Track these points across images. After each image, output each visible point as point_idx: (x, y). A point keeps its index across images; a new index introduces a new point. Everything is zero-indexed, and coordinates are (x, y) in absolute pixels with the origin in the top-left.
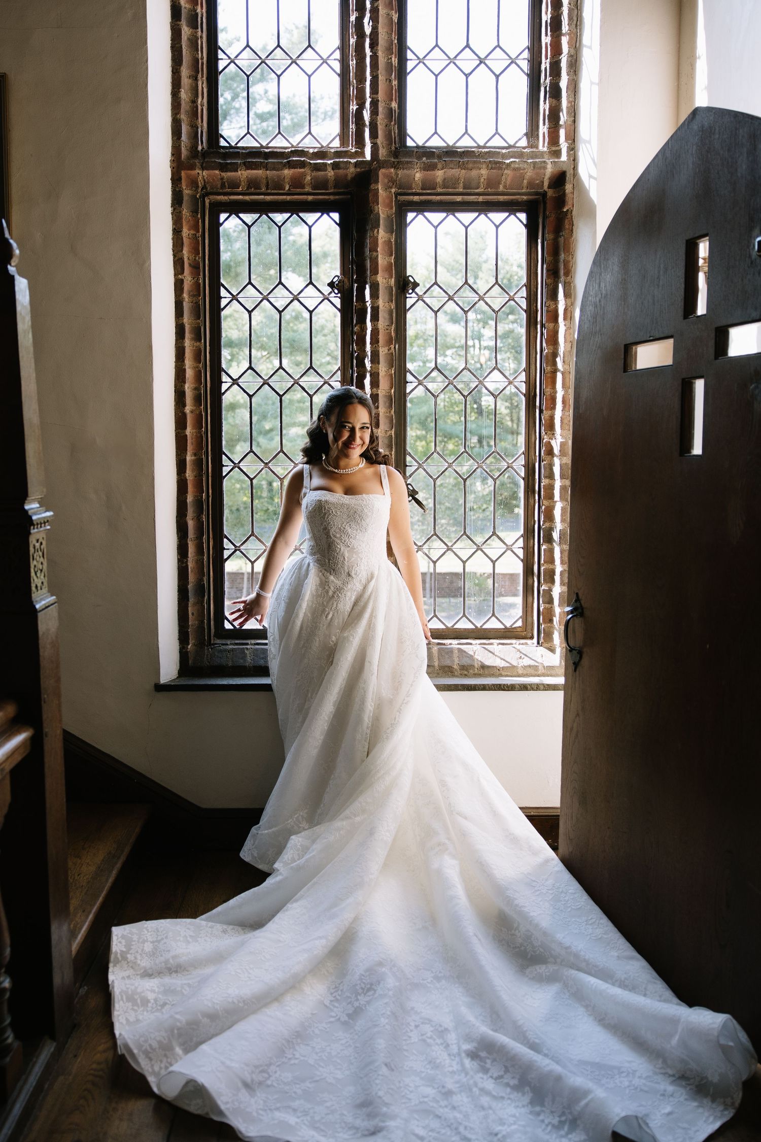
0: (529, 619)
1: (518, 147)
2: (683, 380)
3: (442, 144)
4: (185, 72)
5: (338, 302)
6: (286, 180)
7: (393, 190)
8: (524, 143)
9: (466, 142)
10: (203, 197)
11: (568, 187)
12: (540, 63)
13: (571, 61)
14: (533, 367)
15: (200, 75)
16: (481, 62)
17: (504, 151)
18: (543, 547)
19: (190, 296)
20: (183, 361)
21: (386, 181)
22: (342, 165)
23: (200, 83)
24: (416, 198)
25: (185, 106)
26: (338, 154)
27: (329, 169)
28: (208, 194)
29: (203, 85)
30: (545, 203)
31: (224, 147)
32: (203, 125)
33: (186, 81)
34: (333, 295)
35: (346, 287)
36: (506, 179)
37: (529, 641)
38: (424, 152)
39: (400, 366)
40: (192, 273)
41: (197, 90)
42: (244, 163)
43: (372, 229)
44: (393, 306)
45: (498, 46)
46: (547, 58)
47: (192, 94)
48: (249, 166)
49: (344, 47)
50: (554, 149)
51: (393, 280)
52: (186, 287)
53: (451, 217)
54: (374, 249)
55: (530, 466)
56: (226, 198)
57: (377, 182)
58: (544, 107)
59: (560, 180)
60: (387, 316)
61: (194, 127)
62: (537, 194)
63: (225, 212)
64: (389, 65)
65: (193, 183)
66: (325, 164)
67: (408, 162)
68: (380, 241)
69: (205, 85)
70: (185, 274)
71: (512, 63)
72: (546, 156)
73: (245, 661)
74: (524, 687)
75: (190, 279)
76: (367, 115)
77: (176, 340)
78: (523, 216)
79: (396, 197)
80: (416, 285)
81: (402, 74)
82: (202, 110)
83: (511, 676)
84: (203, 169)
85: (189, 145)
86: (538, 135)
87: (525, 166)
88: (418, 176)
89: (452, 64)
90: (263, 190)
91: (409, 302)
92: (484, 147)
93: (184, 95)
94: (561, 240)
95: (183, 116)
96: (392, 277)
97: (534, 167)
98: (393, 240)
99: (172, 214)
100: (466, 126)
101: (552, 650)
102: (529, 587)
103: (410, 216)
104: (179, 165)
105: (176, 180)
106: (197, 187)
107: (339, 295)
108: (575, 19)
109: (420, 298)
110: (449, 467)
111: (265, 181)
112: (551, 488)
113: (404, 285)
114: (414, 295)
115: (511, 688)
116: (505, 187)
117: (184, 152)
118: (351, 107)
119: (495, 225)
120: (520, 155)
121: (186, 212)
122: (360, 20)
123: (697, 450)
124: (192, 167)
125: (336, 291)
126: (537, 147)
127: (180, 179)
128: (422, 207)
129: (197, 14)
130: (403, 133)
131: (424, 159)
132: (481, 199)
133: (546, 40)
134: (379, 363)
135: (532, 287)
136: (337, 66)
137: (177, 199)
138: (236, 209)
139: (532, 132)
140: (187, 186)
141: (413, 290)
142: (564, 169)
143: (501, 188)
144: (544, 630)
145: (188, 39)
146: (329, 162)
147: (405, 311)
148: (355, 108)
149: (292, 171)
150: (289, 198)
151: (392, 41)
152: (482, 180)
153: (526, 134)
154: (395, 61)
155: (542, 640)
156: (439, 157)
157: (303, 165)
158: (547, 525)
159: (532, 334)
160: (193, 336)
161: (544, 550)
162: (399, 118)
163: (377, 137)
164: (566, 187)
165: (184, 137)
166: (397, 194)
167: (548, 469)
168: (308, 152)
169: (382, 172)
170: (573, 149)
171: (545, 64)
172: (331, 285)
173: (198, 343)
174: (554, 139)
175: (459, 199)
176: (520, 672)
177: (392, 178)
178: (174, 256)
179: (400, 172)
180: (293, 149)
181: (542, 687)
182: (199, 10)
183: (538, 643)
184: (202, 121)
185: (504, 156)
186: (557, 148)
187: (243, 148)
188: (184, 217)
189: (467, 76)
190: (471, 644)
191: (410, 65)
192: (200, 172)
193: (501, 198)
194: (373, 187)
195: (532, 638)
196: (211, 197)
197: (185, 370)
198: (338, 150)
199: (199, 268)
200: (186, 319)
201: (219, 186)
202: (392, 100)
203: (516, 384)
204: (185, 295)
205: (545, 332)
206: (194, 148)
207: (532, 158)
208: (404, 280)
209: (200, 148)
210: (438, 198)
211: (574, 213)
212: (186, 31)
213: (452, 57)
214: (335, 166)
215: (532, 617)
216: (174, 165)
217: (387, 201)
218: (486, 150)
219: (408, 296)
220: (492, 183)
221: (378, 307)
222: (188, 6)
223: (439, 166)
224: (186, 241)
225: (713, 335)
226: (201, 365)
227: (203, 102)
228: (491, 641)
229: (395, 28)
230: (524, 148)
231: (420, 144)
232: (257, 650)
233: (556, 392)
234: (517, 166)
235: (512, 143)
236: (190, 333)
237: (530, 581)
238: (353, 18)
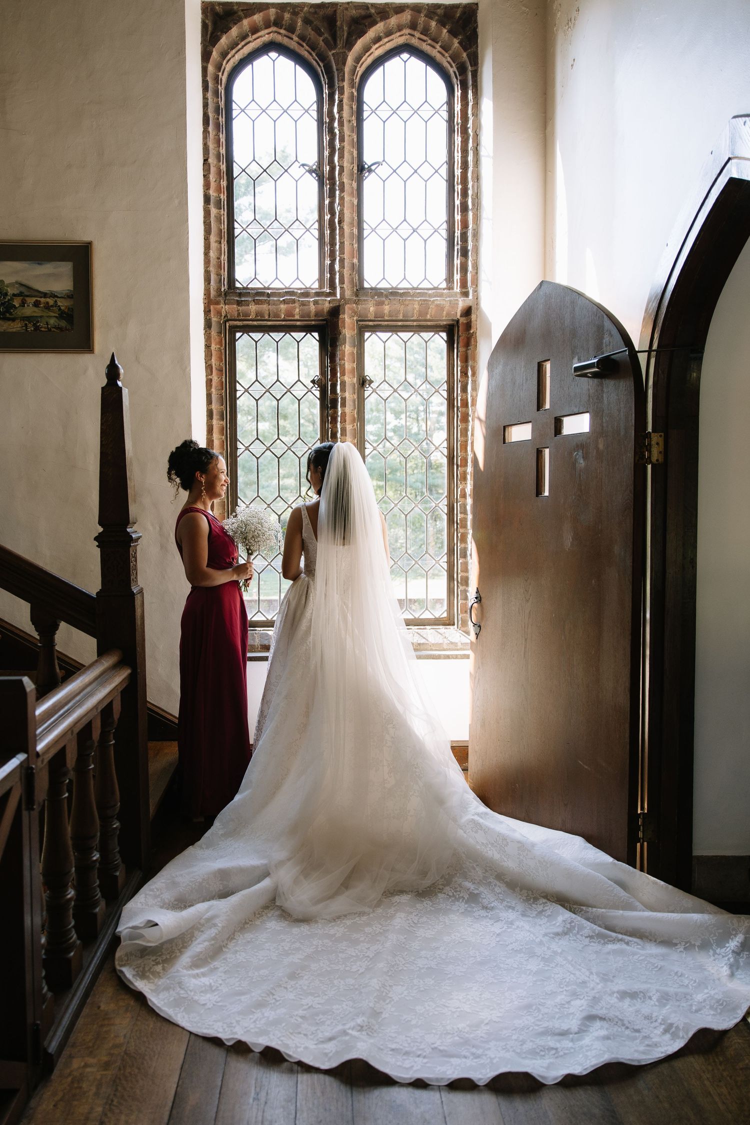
0: (451, 611)
1: (441, 289)
2: (537, 449)
3: (388, 286)
4: (213, 238)
5: (318, 394)
6: (282, 312)
7: (355, 318)
8: (444, 285)
9: (405, 285)
10: (225, 322)
11: (473, 317)
12: (454, 232)
13: (474, 233)
14: (452, 437)
15: (223, 240)
16: (414, 231)
17: (430, 292)
18: (460, 562)
19: (216, 390)
20: (212, 435)
21: (350, 312)
22: (320, 302)
23: (223, 245)
24: (371, 323)
25: (213, 261)
26: (318, 294)
27: (312, 304)
28: (228, 320)
29: (224, 246)
30: (458, 327)
31: (238, 288)
32: (225, 274)
33: (214, 245)
34: (314, 388)
35: (323, 383)
36: (432, 311)
37: (452, 627)
38: (376, 292)
39: (361, 437)
40: (217, 374)
41: (221, 250)
42: (254, 300)
43: (341, 345)
44: (356, 397)
45: (426, 220)
46: (458, 230)
47: (217, 253)
48: (257, 302)
49: (321, 220)
50: (464, 290)
51: (356, 379)
52: (214, 383)
53: (395, 335)
54: (342, 359)
55: (451, 505)
56: (241, 323)
57: (344, 313)
58: (457, 262)
59: (468, 312)
60: (351, 403)
61: (219, 275)
62: (453, 320)
63: (239, 331)
64: (352, 234)
65: (219, 313)
66: (309, 302)
67: (364, 300)
68: (346, 353)
69: (226, 247)
70: (213, 375)
71: (435, 231)
72: (459, 296)
73: (254, 641)
74: (448, 657)
75: (216, 378)
76: (337, 267)
77: (207, 420)
78: (444, 335)
79: (357, 323)
80: (371, 382)
81: (360, 239)
82: (224, 263)
83: (439, 650)
84: (225, 304)
85: (216, 288)
86: (453, 280)
87: (444, 303)
88: (372, 309)
89: (394, 232)
90: (267, 318)
91: (367, 394)
92: (417, 288)
93: (213, 254)
94: (469, 352)
95: (212, 269)
96: (355, 377)
97: (450, 304)
98: (355, 352)
99: (204, 334)
100: (405, 274)
101: (468, 633)
102: (452, 590)
103: (367, 335)
104: (209, 303)
105: (207, 312)
106: (221, 316)
107: (319, 389)
108: (476, 205)
109: (374, 391)
110: (395, 506)
111: (267, 312)
112: (464, 520)
113: (363, 382)
114: (370, 388)
115: (438, 657)
116: (431, 316)
117: (213, 293)
118: (326, 262)
119: (425, 341)
120: (441, 295)
121: (214, 332)
122: (332, 204)
123: (547, 493)
124: (218, 303)
125: (316, 386)
126: (453, 289)
127: (210, 311)
128: (374, 329)
129: (221, 199)
130: (361, 279)
131: (376, 297)
132: (415, 324)
133: (458, 217)
134: (346, 436)
135: (451, 383)
136: (316, 233)
137: (208, 325)
138: (247, 329)
139: (450, 279)
140: (214, 315)
141: (369, 385)
142: (471, 305)
143: (429, 317)
144: (461, 618)
145: (215, 216)
146: (312, 300)
147: (364, 400)
148: (329, 262)
149: (286, 306)
150: (284, 323)
151: (354, 218)
152: (415, 312)
153: (446, 280)
154: (355, 231)
155: (460, 625)
156: (386, 296)
157: (294, 301)
158: (463, 545)
159: (451, 415)
160: (218, 417)
161: (461, 563)
162: (358, 270)
163: (344, 283)
164: (472, 317)
165: (212, 283)
166: (358, 321)
167: (463, 508)
168: (297, 292)
169: (347, 307)
170: (476, 291)
171: (458, 233)
172: (313, 382)
173: (222, 422)
174: (464, 284)
175: (400, 323)
176: (445, 647)
177: (354, 310)
178: (206, 363)
179: (359, 307)
180: (287, 290)
181: (459, 656)
182: (222, 197)
183: (458, 628)
184: (224, 271)
185: (430, 296)
186: (466, 290)
187: (252, 289)
188: (212, 336)
189: (405, 240)
190: (411, 629)
191: (366, 233)
192: (224, 306)
193: (429, 323)
194: (341, 316)
195: (454, 625)
196: (230, 322)
197: (213, 440)
198: (318, 290)
199: (222, 371)
200: (215, 406)
201: (236, 315)
202: (354, 257)
203: (440, 449)
204: (213, 390)
205: (459, 414)
206: (219, 289)
207: (449, 297)
208: (363, 378)
209: (223, 289)
210: (386, 323)
211: (477, 334)
212: (214, 211)
213: (394, 228)
214: (316, 303)
215: (454, 610)
216: (206, 301)
217: (351, 326)
218: (420, 291)
219: (366, 389)
220: (423, 313)
221: (345, 398)
222: (215, 194)
223: (386, 302)
224: (214, 353)
225: (553, 422)
226: (224, 437)
227: (224, 258)
228: (427, 627)
229: (355, 209)
230: (444, 289)
231: (374, 286)
232: (262, 634)
233: (467, 455)
234: (438, 303)
235: (436, 286)
236: (216, 415)
237: (452, 585)
238: (327, 202)
